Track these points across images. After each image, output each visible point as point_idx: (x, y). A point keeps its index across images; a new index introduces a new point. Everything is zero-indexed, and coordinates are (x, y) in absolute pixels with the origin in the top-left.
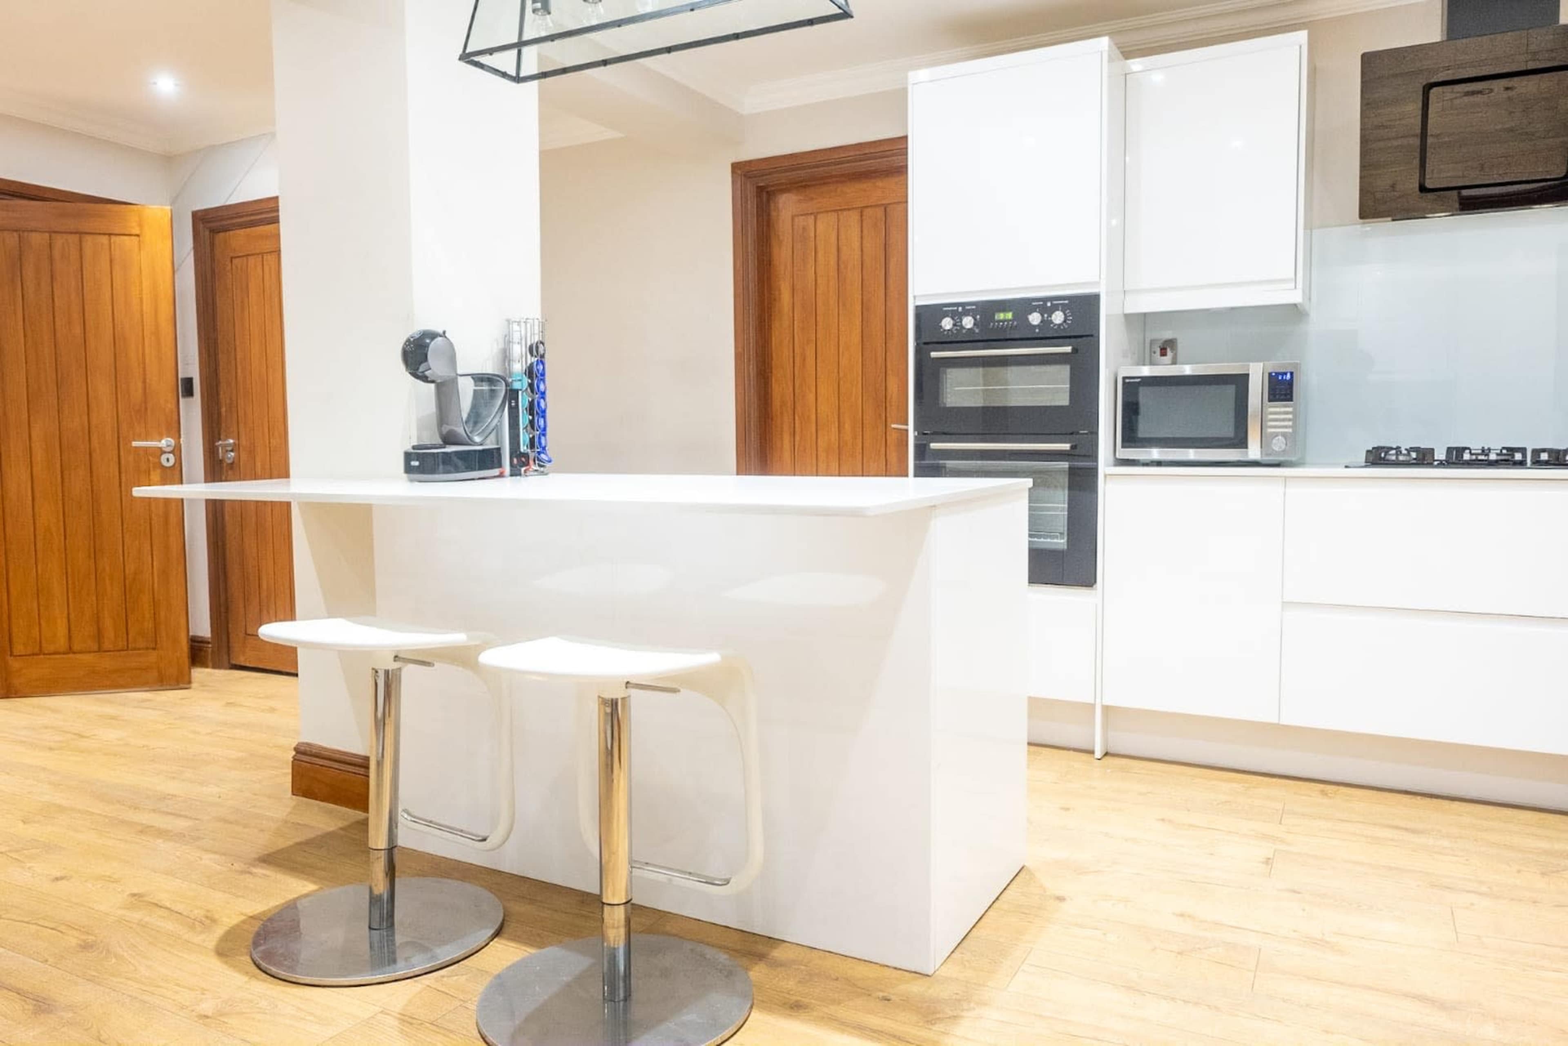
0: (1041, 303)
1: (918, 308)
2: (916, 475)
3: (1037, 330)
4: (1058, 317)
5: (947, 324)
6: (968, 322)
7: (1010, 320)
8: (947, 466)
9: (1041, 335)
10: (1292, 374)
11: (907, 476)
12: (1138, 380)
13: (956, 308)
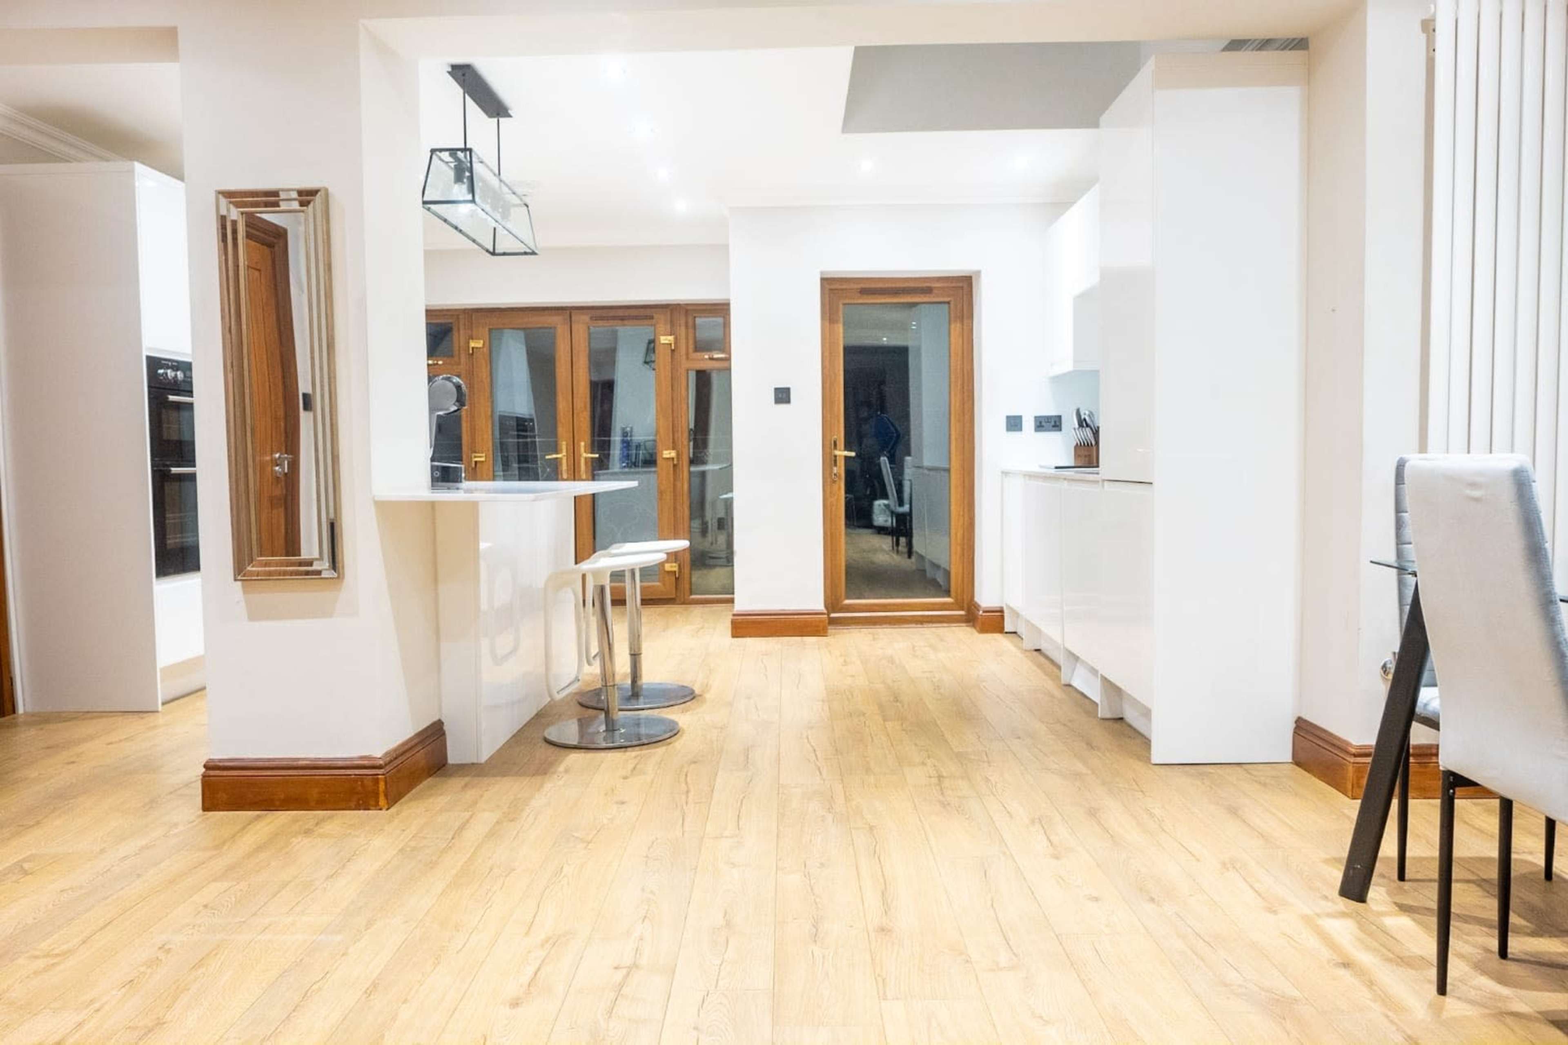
13: (167, 363)
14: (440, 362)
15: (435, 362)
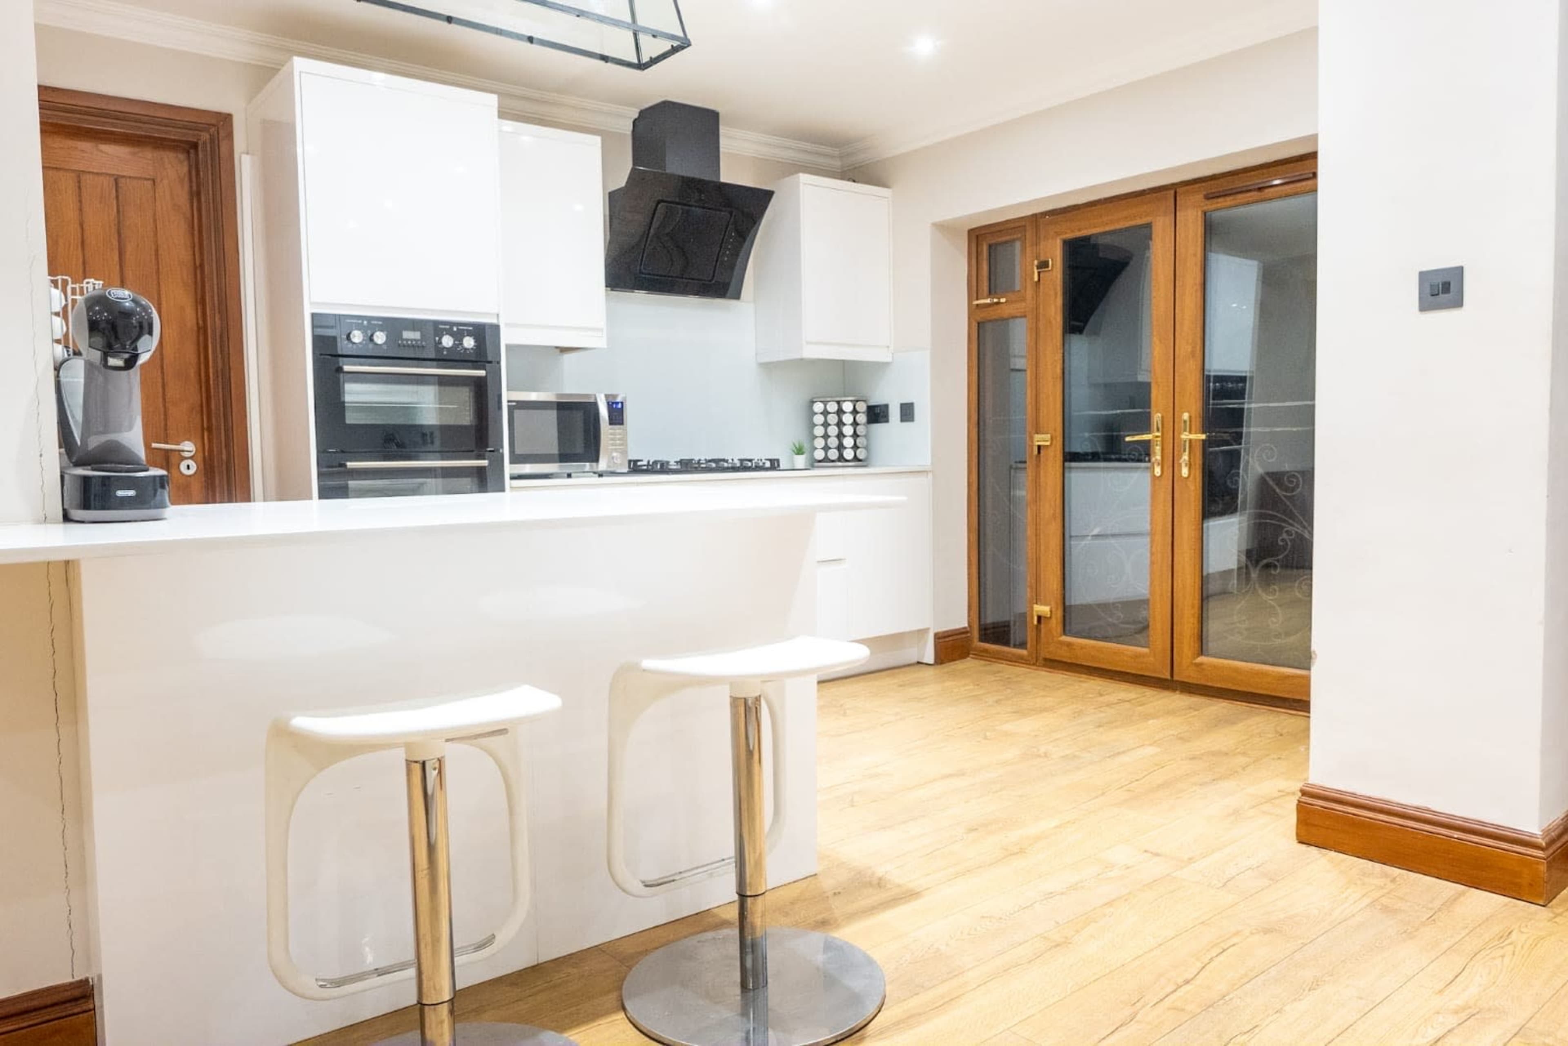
0: (448, 327)
1: (314, 316)
2: (322, 496)
3: (445, 353)
4: (469, 342)
5: (357, 337)
6: (380, 338)
7: (418, 340)
8: (350, 486)
9: (448, 358)
10: (622, 403)
11: (311, 498)
12: (514, 404)
13: (360, 321)
14: (1003, 300)
15: (995, 300)
